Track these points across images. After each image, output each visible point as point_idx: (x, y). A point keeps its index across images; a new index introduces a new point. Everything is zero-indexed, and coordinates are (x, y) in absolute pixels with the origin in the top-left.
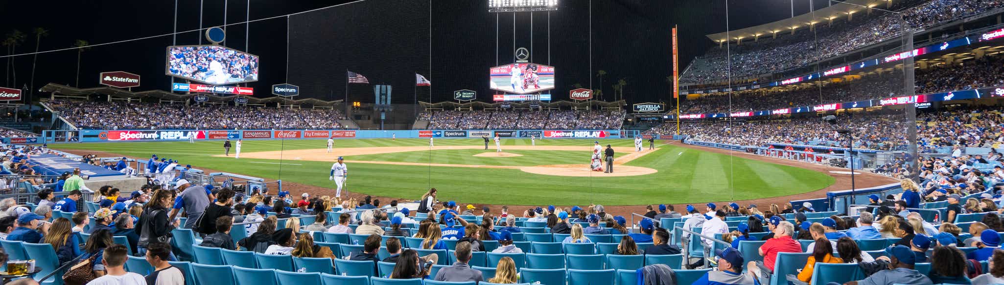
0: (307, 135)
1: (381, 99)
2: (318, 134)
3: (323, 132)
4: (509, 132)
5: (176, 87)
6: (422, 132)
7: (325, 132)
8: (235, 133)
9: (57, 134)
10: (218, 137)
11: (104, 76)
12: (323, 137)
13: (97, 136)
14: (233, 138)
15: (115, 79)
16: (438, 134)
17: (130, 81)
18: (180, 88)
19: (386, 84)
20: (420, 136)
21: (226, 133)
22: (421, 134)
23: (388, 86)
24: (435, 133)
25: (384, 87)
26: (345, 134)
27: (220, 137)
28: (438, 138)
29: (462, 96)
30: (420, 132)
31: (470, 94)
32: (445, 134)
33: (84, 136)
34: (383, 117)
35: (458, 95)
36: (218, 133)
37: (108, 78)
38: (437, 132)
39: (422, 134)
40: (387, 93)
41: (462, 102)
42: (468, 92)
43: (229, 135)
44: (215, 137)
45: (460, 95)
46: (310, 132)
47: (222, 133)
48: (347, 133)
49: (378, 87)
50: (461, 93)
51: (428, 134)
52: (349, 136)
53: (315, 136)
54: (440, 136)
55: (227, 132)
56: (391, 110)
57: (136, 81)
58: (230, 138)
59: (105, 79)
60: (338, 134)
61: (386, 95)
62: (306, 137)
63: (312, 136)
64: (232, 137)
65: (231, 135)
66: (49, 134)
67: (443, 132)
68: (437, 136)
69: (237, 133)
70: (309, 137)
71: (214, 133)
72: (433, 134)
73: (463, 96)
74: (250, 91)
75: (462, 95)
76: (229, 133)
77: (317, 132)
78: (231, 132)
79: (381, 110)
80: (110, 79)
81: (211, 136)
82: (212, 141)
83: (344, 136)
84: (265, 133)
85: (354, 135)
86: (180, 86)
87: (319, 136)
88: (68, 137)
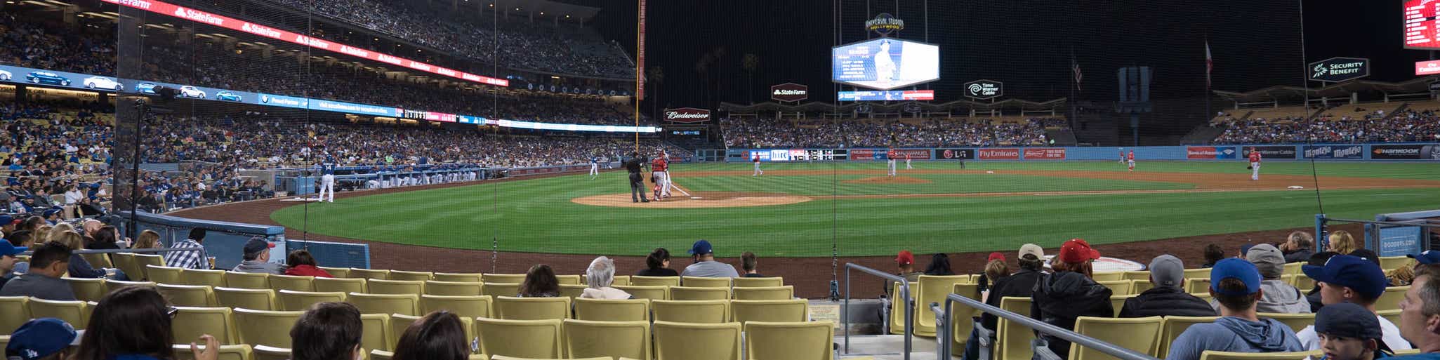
0: (983, 155)
1: (1128, 91)
2: (1003, 154)
3: (1009, 151)
4: (1414, 147)
5: (843, 96)
6: (1194, 150)
7: (1013, 150)
8: (882, 153)
9: (708, 153)
10: (861, 158)
11: (774, 91)
12: (1009, 157)
13: (740, 156)
14: (881, 159)
15: (785, 92)
16: (1229, 152)
17: (798, 93)
18: (846, 97)
19: (1138, 66)
20: (1190, 156)
21: (872, 152)
22: (1190, 153)
23: (1142, 68)
24: (1222, 150)
25: (1133, 69)
26: (1045, 153)
27: (864, 158)
28: (1227, 161)
29: (1328, 72)
30: (1189, 149)
31: (1349, 65)
32: (1243, 154)
33: (730, 156)
34: (1135, 123)
35: (1320, 70)
36: (861, 152)
37: (777, 92)
38: (1226, 148)
39: (1193, 153)
40: (1139, 79)
41: (1327, 84)
42: (1346, 62)
43: (874, 155)
44: (858, 158)
45: (1325, 70)
46: (987, 151)
47: (867, 152)
48: (1050, 153)
49: (1123, 71)
50: (1327, 65)
51: (1206, 153)
52: (1054, 158)
53: (996, 157)
54: (1233, 156)
56: (1147, 110)
57: (803, 92)
58: (876, 159)
59: (775, 93)
60: (1034, 154)
61: (1139, 84)
62: (983, 157)
63: (990, 157)
64: (879, 157)
65: (881, 155)
66: (700, 154)
67: (1239, 148)
68: (1226, 156)
69: (886, 152)
70: (986, 157)
71: (857, 152)
72: (1217, 153)
73: (1332, 72)
74: (929, 95)
75: (1329, 70)
76: (874, 153)
77: (1000, 150)
79: (1129, 111)
80: (780, 93)
81: (854, 156)
82: (854, 162)
83: (1044, 156)
84: (922, 153)
85: (1063, 155)
86: (846, 95)
87: (1003, 157)
88: (715, 157)
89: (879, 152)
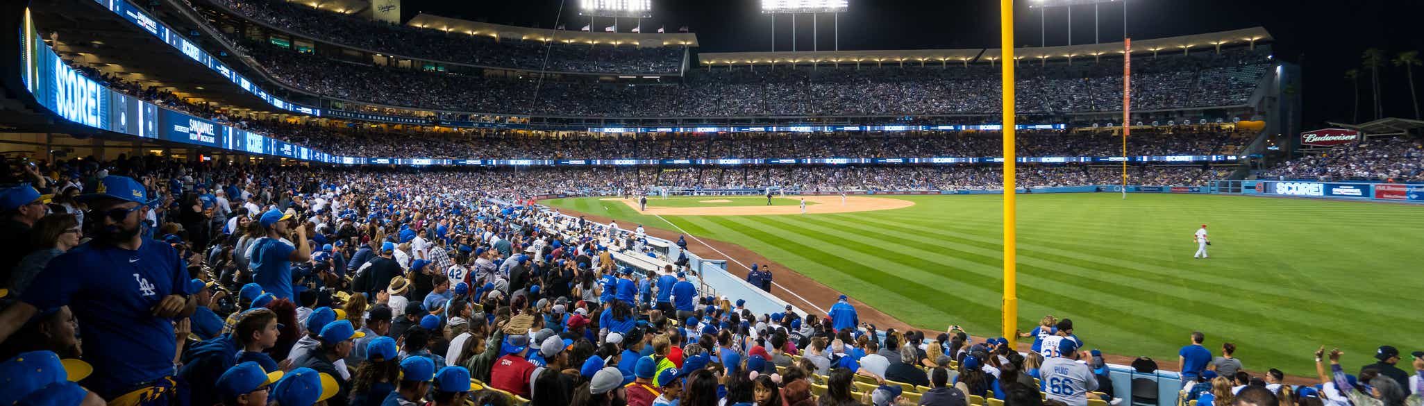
8: (1419, 190)
9: (1221, 184)
10: (1390, 196)
13: (1254, 187)
14: (1416, 199)
27: (1394, 196)
33: (1247, 187)
36: (1389, 189)
44: (1385, 196)
47: (1397, 189)
55: (1404, 187)
58: (1411, 198)
64: (1414, 196)
71: (1383, 188)
76: (1407, 189)
78: (1411, 187)
81: (1379, 194)
82: (1379, 200)
88: (1230, 187)
89: (1414, 190)
